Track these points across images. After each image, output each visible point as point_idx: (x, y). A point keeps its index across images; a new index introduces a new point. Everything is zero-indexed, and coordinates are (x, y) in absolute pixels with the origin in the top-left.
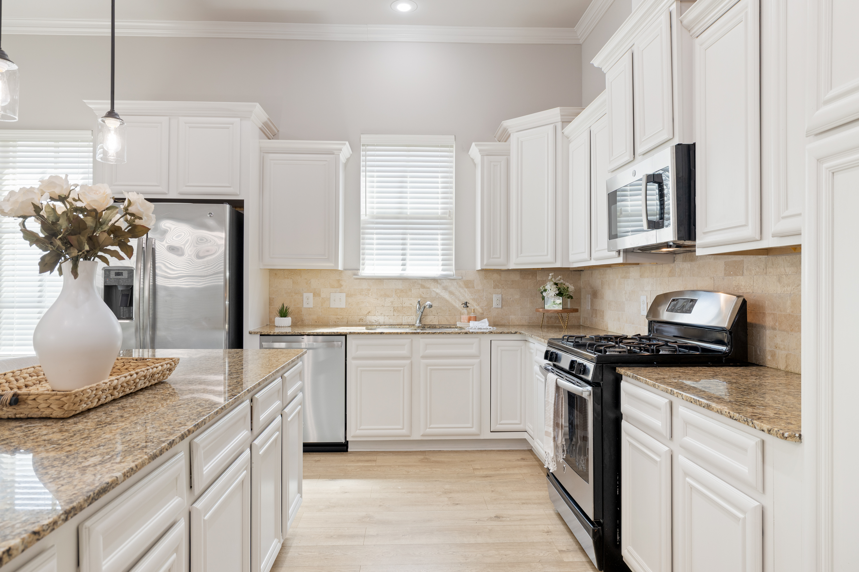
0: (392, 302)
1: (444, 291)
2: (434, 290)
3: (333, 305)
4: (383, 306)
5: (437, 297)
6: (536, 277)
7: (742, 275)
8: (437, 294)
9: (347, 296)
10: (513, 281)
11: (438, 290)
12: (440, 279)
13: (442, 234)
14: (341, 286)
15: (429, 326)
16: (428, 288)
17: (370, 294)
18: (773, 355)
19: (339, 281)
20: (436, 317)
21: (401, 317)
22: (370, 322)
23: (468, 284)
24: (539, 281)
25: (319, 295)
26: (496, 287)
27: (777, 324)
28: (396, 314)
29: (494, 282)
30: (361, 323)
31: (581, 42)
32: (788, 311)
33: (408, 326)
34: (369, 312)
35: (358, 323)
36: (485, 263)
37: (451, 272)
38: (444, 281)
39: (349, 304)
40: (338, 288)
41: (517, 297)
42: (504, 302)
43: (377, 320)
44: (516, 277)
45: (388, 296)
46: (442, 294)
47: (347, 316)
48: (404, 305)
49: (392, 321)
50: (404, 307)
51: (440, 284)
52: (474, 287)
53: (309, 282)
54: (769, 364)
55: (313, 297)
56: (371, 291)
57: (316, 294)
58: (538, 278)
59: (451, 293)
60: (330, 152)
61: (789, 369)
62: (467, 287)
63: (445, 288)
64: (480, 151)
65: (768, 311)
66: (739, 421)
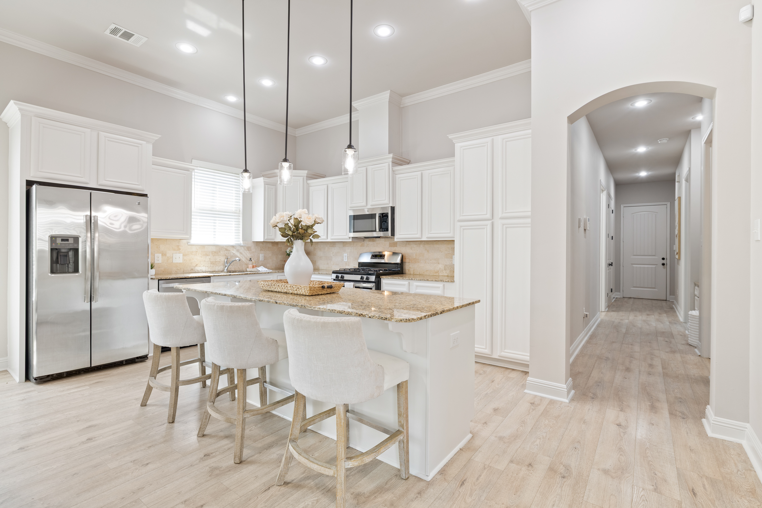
0: (210, 259)
1: (237, 252)
2: (232, 251)
3: (175, 261)
4: (205, 261)
5: (234, 255)
6: (278, 245)
7: (397, 246)
8: (234, 254)
9: (183, 255)
10: (268, 247)
11: (234, 252)
12: (235, 246)
13: (235, 222)
14: (180, 249)
15: (233, 271)
16: (229, 251)
17: (197, 254)
18: (409, 270)
19: (178, 246)
20: (233, 266)
21: (215, 267)
22: (197, 270)
23: (249, 249)
24: (279, 247)
25: (165, 255)
26: (261, 250)
27: (410, 261)
28: (212, 266)
29: (260, 247)
30: (192, 271)
31: (297, 136)
32: (414, 257)
33: (221, 272)
34: (197, 265)
35: (190, 271)
36: (266, 238)
37: (241, 242)
38: (237, 247)
39: (185, 260)
40: (177, 250)
41: (270, 255)
42: (265, 258)
43: (201, 269)
44: (270, 245)
45: (208, 255)
46: (236, 254)
47: (183, 268)
48: (216, 260)
49: (210, 270)
50: (217, 261)
51: (235, 249)
52: (251, 250)
53: (159, 247)
54: (407, 273)
55: (162, 256)
56: (198, 252)
57: (164, 254)
58: (279, 246)
59: (241, 253)
60: (187, 170)
61: (415, 273)
62: (248, 250)
63: (238, 251)
64: (264, 182)
65: (407, 258)
66: (439, 281)
